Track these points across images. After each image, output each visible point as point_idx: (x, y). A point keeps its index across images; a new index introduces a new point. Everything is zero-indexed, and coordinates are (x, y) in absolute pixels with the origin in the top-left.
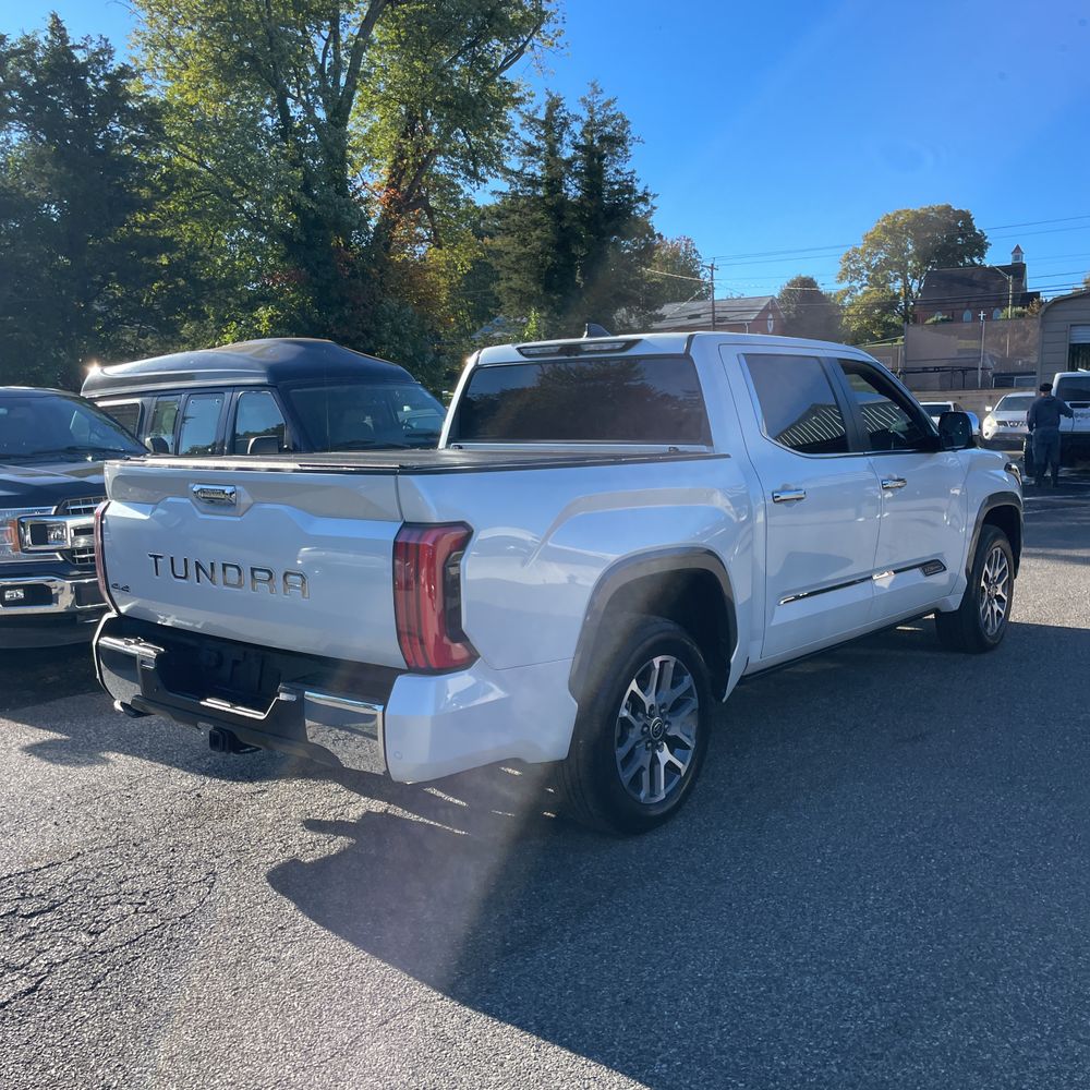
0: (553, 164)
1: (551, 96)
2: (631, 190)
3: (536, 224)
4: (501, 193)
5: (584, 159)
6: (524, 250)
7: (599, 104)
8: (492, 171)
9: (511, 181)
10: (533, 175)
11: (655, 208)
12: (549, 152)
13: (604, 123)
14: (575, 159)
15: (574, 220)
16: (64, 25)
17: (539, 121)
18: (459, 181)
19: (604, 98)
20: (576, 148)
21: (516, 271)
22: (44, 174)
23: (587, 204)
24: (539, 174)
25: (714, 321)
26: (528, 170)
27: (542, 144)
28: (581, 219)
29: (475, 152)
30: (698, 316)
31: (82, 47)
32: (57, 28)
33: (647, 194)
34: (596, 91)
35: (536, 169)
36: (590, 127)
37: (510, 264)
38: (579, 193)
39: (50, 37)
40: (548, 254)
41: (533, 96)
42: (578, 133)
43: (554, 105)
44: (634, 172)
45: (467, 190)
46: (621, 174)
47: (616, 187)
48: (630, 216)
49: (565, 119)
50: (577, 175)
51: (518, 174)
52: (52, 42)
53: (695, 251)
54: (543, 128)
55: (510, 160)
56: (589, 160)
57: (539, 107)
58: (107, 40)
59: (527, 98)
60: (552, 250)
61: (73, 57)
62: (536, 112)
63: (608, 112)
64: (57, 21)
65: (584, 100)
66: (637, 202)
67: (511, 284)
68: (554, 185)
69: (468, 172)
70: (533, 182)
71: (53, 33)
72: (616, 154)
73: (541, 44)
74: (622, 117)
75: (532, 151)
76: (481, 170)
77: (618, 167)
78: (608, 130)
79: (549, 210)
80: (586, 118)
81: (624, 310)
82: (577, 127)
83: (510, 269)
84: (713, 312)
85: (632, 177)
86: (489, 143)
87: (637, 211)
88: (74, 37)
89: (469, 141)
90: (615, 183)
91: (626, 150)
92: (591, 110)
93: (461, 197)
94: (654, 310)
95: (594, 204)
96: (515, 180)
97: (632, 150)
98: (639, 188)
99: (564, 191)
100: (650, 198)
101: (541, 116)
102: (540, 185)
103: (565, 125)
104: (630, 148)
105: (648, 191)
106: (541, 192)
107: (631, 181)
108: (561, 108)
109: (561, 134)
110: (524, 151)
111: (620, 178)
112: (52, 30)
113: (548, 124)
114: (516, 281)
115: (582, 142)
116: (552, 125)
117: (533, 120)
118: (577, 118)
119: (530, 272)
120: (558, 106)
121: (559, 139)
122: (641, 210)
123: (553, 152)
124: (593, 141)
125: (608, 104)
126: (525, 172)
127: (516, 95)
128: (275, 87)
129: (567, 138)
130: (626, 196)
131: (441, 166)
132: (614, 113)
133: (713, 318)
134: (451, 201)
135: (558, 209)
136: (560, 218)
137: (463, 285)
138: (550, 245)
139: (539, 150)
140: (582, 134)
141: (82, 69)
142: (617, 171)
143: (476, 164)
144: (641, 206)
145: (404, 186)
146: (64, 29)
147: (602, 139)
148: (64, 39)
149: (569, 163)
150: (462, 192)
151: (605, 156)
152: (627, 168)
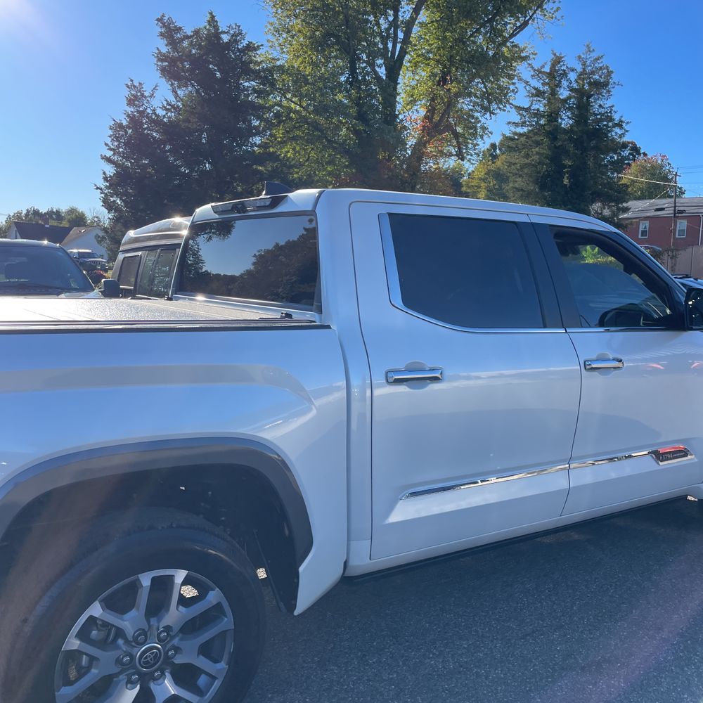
0: (553, 101)
1: (555, 55)
2: (611, 119)
3: (538, 143)
4: (514, 123)
5: (575, 97)
6: (527, 161)
7: (590, 59)
8: (501, 106)
9: (521, 115)
10: (538, 110)
11: (627, 131)
12: (551, 94)
13: (593, 73)
14: (569, 98)
15: (565, 140)
16: (216, 18)
17: (546, 73)
18: (476, 114)
19: (594, 55)
20: (570, 90)
21: (520, 176)
22: (196, 113)
23: (575, 129)
24: (542, 109)
25: (675, 214)
26: (535, 107)
27: (546, 88)
28: (571, 139)
29: (489, 94)
30: (663, 209)
31: (226, 33)
32: (212, 21)
33: (621, 121)
34: (590, 51)
35: (540, 106)
36: (582, 75)
37: (516, 171)
38: (571, 122)
39: (208, 27)
40: (543, 164)
41: (536, 54)
42: (573, 80)
43: (557, 60)
44: (613, 106)
45: (483, 120)
46: (603, 108)
47: (599, 117)
48: (607, 137)
49: (564, 71)
50: (570, 109)
51: (528, 110)
52: (209, 30)
53: (669, 164)
54: (547, 77)
55: (515, 99)
56: (580, 99)
57: (546, 63)
58: (239, 26)
59: (531, 56)
60: (548, 161)
61: (221, 38)
62: (543, 67)
63: (596, 65)
64: (213, 17)
65: (579, 57)
66: (614, 127)
67: (516, 185)
68: (553, 116)
69: (483, 107)
70: (537, 114)
71: (210, 24)
72: (601, 94)
73: (542, 18)
74: (607, 68)
75: (539, 93)
76: (494, 106)
77: (601, 103)
78: (596, 77)
79: (548, 134)
80: (579, 68)
81: (599, 204)
82: (572, 76)
83: (516, 174)
84: (675, 207)
85: (611, 110)
86: (500, 87)
87: (613, 134)
88: (222, 27)
89: (485, 87)
90: (598, 115)
91: (609, 92)
92: (584, 64)
93: (479, 125)
94: (622, 203)
95: (580, 129)
96: (525, 114)
97: (613, 92)
98: (616, 118)
99: (560, 121)
100: (624, 125)
101: (547, 69)
102: (543, 116)
103: (565, 74)
104: (612, 90)
105: (623, 119)
106: (542, 122)
107: (610, 112)
108: (562, 64)
109: (560, 82)
110: (533, 94)
111: (602, 111)
112: (209, 22)
113: (551, 75)
114: (520, 183)
115: (575, 86)
116: (554, 75)
117: (541, 72)
118: (573, 70)
119: (530, 176)
120: (559, 63)
121: (559, 85)
122: (616, 133)
123: (554, 93)
124: (583, 85)
125: (597, 59)
126: (532, 108)
127: (523, 55)
128: (348, 53)
129: (565, 83)
130: (605, 123)
131: (465, 104)
132: (601, 65)
133: (675, 211)
134: (471, 128)
135: (554, 132)
136: (555, 139)
137: (497, 187)
138: (547, 158)
139: (544, 92)
140: (576, 81)
141: (227, 46)
142: (600, 106)
143: (490, 102)
144: (617, 130)
145: (436, 118)
146: (216, 21)
147: (590, 84)
148: (216, 27)
149: (565, 101)
150: (480, 121)
151: (592, 95)
152: (608, 103)
